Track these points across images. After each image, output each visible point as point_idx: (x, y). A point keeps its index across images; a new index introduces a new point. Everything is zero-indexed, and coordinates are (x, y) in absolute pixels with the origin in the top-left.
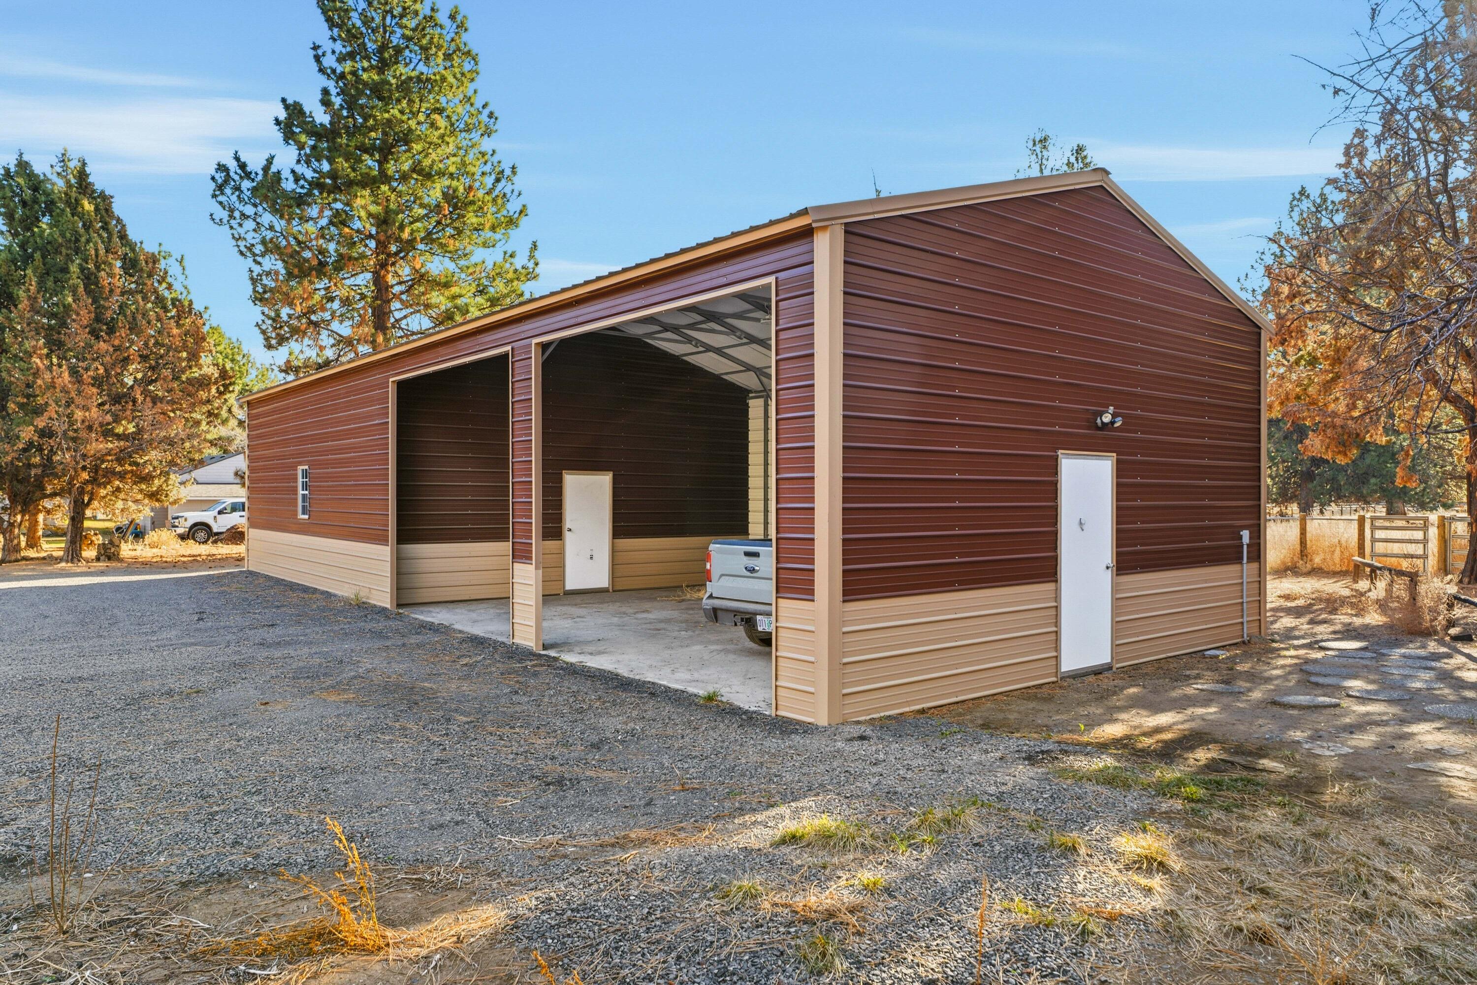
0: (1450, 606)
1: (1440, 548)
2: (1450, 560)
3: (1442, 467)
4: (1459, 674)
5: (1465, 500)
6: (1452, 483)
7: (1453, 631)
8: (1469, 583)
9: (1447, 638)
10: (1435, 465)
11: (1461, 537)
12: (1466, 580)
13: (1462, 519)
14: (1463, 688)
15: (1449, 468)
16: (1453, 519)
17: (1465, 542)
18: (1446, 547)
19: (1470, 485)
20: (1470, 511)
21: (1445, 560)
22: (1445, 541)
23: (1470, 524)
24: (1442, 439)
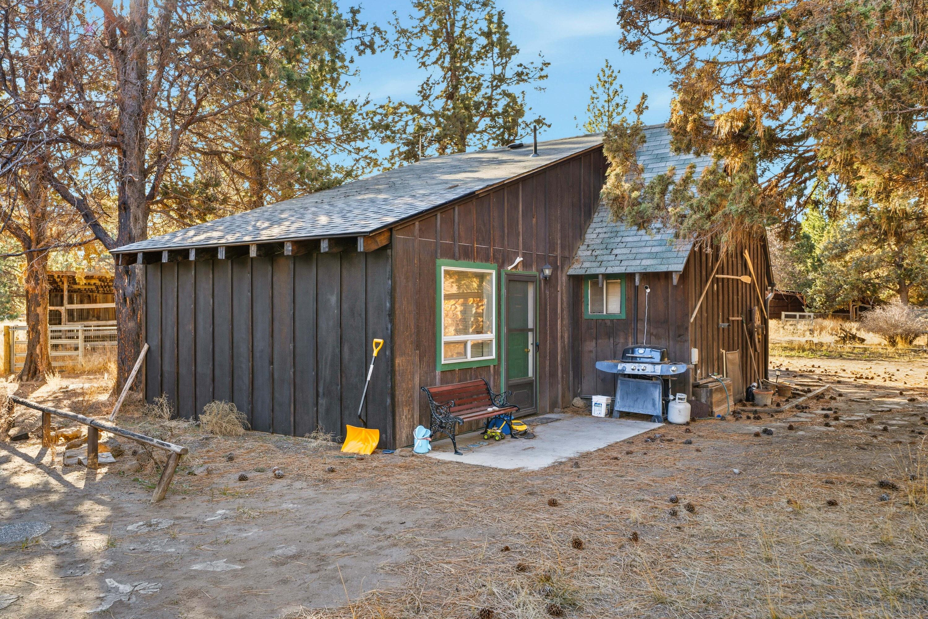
0: (10, 409)
1: (6, 352)
2: (14, 362)
3: (10, 287)
4: (15, 480)
5: (25, 312)
6: (17, 300)
7: (13, 432)
8: (27, 380)
9: (8, 440)
10: (5, 286)
11: (21, 343)
12: (25, 378)
13: (22, 328)
14: (19, 497)
15: (15, 288)
16: (16, 328)
17: (25, 346)
18: (10, 351)
19: (28, 301)
20: (28, 320)
21: (10, 362)
22: (10, 347)
23: (28, 332)
24: (10, 267)
